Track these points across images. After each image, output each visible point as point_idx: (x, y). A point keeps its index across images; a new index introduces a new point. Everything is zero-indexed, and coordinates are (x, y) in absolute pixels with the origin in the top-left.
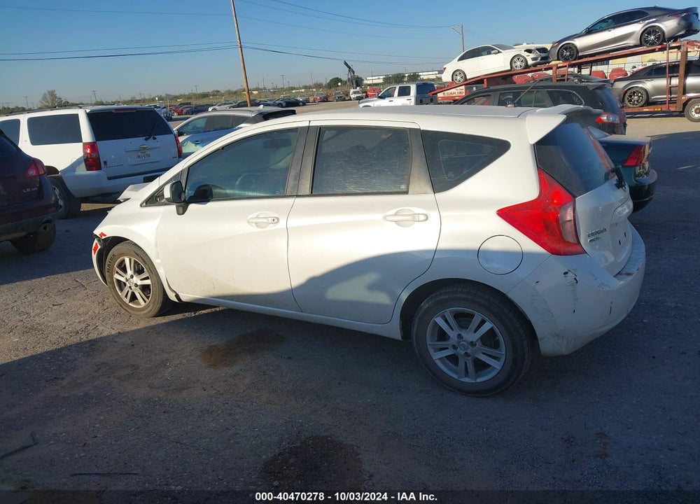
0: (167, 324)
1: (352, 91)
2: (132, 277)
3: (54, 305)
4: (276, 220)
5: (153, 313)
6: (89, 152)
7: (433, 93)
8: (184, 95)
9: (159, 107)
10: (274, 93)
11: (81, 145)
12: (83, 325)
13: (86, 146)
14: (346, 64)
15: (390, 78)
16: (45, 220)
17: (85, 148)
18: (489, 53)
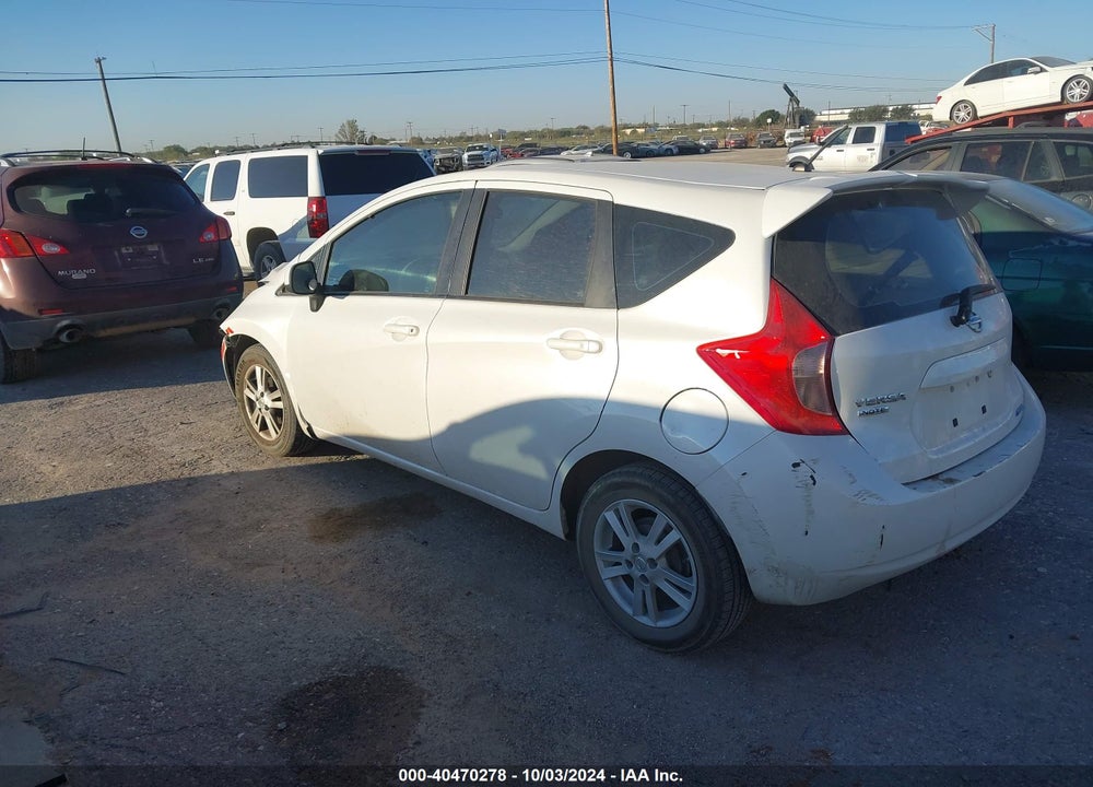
0: (298, 468)
1: (788, 132)
2: (262, 395)
3: (182, 423)
4: (415, 330)
5: (284, 451)
6: (314, 210)
7: (913, 139)
8: (536, 132)
9: (486, 149)
10: (669, 132)
11: (305, 200)
12: (196, 456)
13: (311, 201)
14: (786, 88)
15: (861, 112)
16: (218, 304)
17: (310, 206)
18: (1024, 72)
